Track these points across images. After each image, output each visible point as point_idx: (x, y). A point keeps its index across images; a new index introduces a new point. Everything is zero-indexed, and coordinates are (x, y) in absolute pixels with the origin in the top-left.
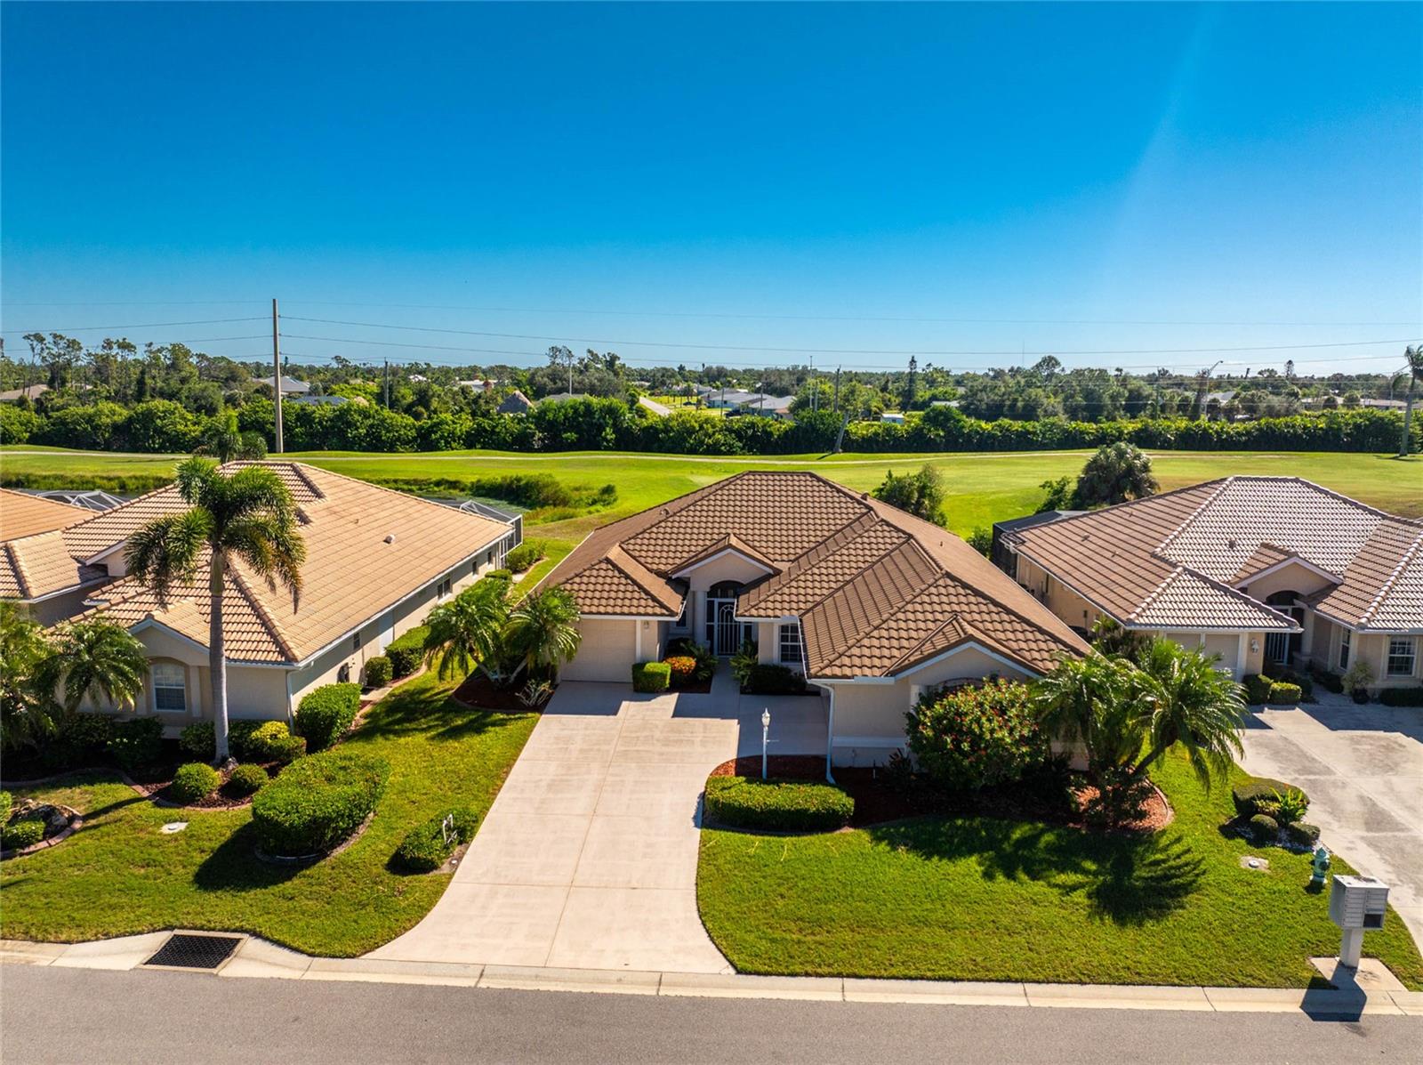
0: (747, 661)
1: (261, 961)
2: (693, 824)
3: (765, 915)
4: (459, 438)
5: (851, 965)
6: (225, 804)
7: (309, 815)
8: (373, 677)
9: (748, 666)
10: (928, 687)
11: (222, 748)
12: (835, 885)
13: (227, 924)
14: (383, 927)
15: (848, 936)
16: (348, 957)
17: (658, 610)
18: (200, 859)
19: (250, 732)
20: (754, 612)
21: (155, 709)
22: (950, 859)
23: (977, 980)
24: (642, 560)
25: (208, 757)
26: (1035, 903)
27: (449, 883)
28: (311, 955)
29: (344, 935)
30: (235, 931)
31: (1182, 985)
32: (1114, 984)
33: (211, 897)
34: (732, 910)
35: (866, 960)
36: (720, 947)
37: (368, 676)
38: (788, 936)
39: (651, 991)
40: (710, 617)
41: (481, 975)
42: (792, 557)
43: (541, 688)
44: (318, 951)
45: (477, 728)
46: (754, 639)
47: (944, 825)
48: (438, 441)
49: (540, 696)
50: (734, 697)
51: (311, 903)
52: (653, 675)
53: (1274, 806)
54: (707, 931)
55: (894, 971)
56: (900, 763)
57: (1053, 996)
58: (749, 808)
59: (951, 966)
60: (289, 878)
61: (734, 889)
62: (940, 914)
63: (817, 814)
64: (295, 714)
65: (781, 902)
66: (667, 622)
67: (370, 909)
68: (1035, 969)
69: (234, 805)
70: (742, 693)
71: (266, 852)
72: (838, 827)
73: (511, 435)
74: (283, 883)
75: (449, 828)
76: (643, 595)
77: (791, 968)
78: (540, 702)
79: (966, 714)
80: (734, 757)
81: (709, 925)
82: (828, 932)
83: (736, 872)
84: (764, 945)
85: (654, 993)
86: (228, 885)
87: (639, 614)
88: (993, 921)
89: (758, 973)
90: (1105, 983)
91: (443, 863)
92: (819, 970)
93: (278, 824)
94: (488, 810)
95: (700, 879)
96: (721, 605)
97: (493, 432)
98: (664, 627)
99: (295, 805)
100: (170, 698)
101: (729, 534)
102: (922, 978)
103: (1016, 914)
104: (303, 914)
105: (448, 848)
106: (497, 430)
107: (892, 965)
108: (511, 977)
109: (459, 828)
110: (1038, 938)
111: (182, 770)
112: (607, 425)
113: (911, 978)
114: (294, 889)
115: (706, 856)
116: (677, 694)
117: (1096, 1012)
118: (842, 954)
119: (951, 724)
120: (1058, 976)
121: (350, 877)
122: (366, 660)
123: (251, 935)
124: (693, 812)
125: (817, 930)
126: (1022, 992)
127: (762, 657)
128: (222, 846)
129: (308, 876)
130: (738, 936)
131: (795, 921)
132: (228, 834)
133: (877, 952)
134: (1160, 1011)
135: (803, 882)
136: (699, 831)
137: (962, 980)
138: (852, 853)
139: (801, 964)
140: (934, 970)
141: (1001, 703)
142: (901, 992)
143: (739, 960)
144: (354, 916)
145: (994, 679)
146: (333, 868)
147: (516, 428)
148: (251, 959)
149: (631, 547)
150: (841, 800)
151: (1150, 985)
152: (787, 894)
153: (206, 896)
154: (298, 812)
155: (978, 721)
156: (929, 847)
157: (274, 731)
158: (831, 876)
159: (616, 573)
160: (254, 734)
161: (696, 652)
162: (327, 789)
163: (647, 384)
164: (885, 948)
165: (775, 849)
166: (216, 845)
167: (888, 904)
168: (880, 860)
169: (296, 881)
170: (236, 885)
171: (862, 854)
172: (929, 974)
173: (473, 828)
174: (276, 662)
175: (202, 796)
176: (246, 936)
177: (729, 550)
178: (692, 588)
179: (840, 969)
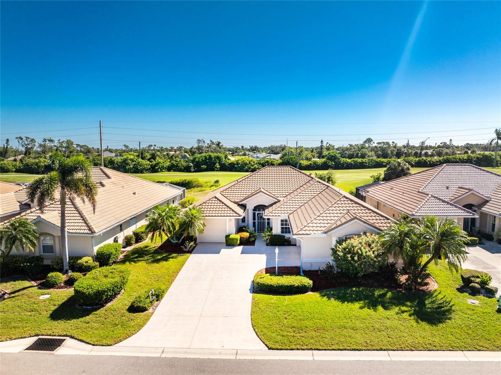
0: (269, 234)
1: (73, 348)
2: (249, 292)
3: (279, 326)
4: (165, 168)
5: (316, 345)
6: (66, 288)
7: (96, 290)
8: (128, 242)
10: (339, 238)
11: (66, 267)
12: (307, 314)
13: (60, 333)
14: (123, 333)
15: (313, 333)
16: (108, 345)
17: (235, 215)
18: (53, 308)
19: (77, 260)
20: (270, 214)
21: (42, 253)
22: (352, 302)
23: (368, 350)
24: (229, 198)
25: (61, 270)
26: (388, 319)
27: (151, 316)
28: (93, 345)
29: (107, 337)
30: (64, 336)
31: (454, 351)
32: (425, 350)
34: (266, 324)
35: (322, 343)
36: (261, 339)
37: (126, 242)
38: (289, 334)
39: (233, 357)
40: (254, 219)
41: (163, 352)
42: (284, 196)
43: (191, 244)
44: (96, 343)
45: (166, 259)
46: (271, 226)
47: (348, 290)
48: (158, 169)
49: (190, 247)
50: (265, 247)
51: (96, 324)
52: (233, 239)
53: (478, 280)
54: (256, 333)
55: (333, 347)
56: (330, 267)
57: (401, 356)
58: (271, 285)
59: (357, 344)
60: (88, 315)
61: (266, 316)
62: (350, 324)
63: (298, 287)
64: (96, 254)
65: (285, 321)
66: (238, 219)
67: (119, 326)
68: (392, 345)
69: (70, 288)
70: (267, 245)
71: (80, 305)
72: (306, 292)
73: (183, 167)
74: (85, 317)
75: (152, 295)
76: (229, 209)
77: (291, 347)
78: (190, 250)
79: (356, 247)
80: (265, 267)
81: (256, 330)
82: (305, 332)
83: (267, 309)
84: (279, 338)
85: (234, 358)
86: (63, 318)
87: (227, 216)
88: (372, 326)
89: (277, 349)
90: (421, 350)
91: (150, 308)
92: (302, 347)
93: (83, 293)
94: (169, 288)
95: (252, 313)
96: (258, 214)
97: (177, 166)
98: (237, 220)
99: (91, 286)
100: (48, 249)
101: (260, 188)
102: (345, 350)
103: (381, 323)
104: (92, 329)
105: (152, 303)
106: (179, 165)
107: (333, 345)
108: (175, 352)
109: (156, 295)
110: (391, 332)
111: (49, 275)
112: (217, 162)
113: (341, 350)
114: (89, 319)
115: (255, 304)
116: (241, 247)
117: (419, 362)
118: (312, 341)
119: (349, 251)
120: (402, 348)
121: (112, 314)
122: (125, 236)
123: (70, 338)
124: (249, 288)
125: (301, 331)
126: (388, 355)
127: (274, 232)
128: (63, 303)
129: (96, 314)
130: (268, 334)
131: (291, 328)
132: (66, 299)
133: (326, 340)
134: (447, 361)
135: (294, 313)
136: (251, 294)
137: (362, 350)
138: (313, 301)
139: (295, 345)
140: (350, 346)
141: (369, 242)
142: (337, 355)
143: (269, 344)
144: (112, 329)
145: (365, 233)
146: (106, 311)
147: (185, 164)
148: (69, 347)
149: (224, 193)
150: (308, 282)
151: (440, 350)
152: (287, 318)
153: (54, 322)
154: (92, 288)
155: (360, 249)
156: (343, 299)
157: (87, 260)
158: (305, 310)
159: (219, 202)
160: (79, 261)
161: (249, 231)
162: (104, 280)
163: (231, 152)
164: (329, 338)
165: (282, 300)
166: (60, 303)
167: (329, 321)
168: (324, 304)
169: (91, 316)
170: (66, 318)
171: (317, 302)
172: (348, 348)
173: (162, 295)
174: (87, 233)
175: (57, 285)
176: (68, 338)
177: (261, 193)
178: (247, 208)
179: (311, 347)
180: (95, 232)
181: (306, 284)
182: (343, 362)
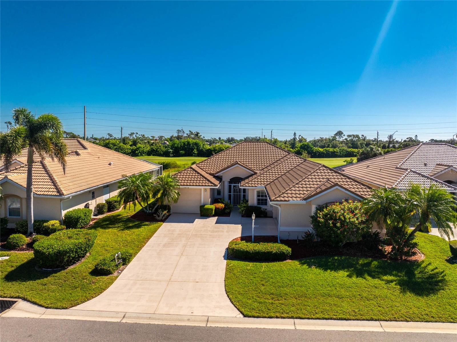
0: (245, 205)
1: (23, 310)
2: (223, 259)
3: (256, 292)
4: (145, 152)
5: (297, 313)
6: (28, 250)
7: (57, 250)
8: (100, 210)
9: (245, 207)
10: (319, 205)
12: (286, 281)
13: (13, 294)
14: (82, 296)
15: (294, 301)
16: (63, 308)
17: (210, 184)
18: (10, 269)
19: (43, 223)
20: (247, 185)
21: (8, 216)
22: (335, 271)
23: (358, 320)
24: (204, 170)
26: (376, 288)
27: (116, 279)
28: (47, 308)
29: (64, 299)
30: (16, 298)
32: (422, 321)
33: (9, 284)
34: (241, 291)
35: (304, 311)
36: (236, 305)
37: (98, 210)
38: (267, 301)
39: (203, 325)
40: (230, 191)
41: (124, 317)
42: (261, 169)
43: (164, 213)
44: (50, 306)
46: (247, 199)
48: (138, 153)
49: (164, 216)
50: (240, 218)
52: (208, 209)
54: (230, 299)
55: (318, 316)
56: (308, 235)
57: (395, 327)
58: (247, 252)
59: (344, 313)
60: (47, 277)
61: (242, 282)
62: (335, 292)
63: (276, 254)
65: (263, 287)
67: (79, 289)
68: (384, 315)
70: (242, 217)
71: (40, 267)
72: (285, 260)
73: (163, 152)
74: (43, 279)
76: (204, 179)
77: (269, 314)
78: (163, 219)
79: (338, 213)
80: (240, 236)
82: (285, 299)
83: (242, 276)
84: (256, 305)
85: (205, 325)
86: (19, 279)
87: (203, 186)
88: (359, 295)
89: (254, 317)
90: (418, 321)
91: (115, 272)
92: (282, 315)
94: (137, 253)
95: (226, 279)
96: (234, 186)
97: (157, 151)
98: (212, 190)
99: (51, 246)
100: (14, 212)
101: (237, 161)
102: (331, 319)
103: (369, 292)
104: (48, 291)
107: (317, 313)
108: (138, 318)
110: (381, 302)
111: (11, 236)
112: (195, 148)
113: (326, 319)
114: (47, 281)
115: (229, 270)
116: (217, 217)
117: (417, 334)
118: (293, 308)
119: (332, 217)
120: (395, 318)
121: (73, 276)
122: (97, 204)
123: (22, 300)
124: (223, 254)
125: (280, 298)
126: (380, 325)
127: (250, 203)
128: (21, 265)
130: (244, 301)
131: (269, 295)
132: (26, 260)
133: (309, 308)
135: (272, 280)
136: (226, 261)
137: (350, 320)
138: (292, 269)
139: (274, 312)
140: (336, 315)
142: (322, 325)
143: (245, 311)
144: (70, 292)
145: (347, 200)
146: (67, 273)
147: (164, 149)
149: (200, 166)
150: (286, 249)
151: (439, 322)
152: (265, 284)
153: (7, 284)
158: (284, 277)
159: (194, 172)
160: (45, 224)
161: (224, 203)
162: (68, 241)
163: (209, 143)
164: (312, 306)
165: (259, 267)
166: (19, 264)
167: (311, 288)
168: (305, 271)
169: (49, 278)
170: (22, 280)
171: (297, 269)
172: (334, 317)
174: (55, 195)
176: (20, 300)
177: (237, 165)
178: (223, 180)
179: (292, 315)
180: (63, 194)
181: (285, 251)
182: (330, 332)
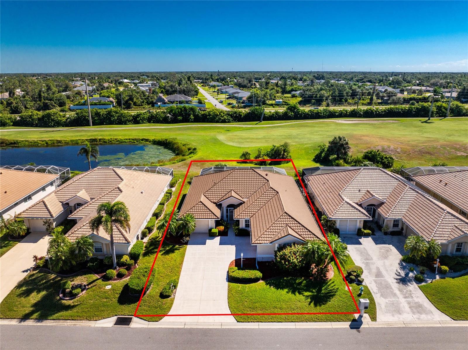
0: (237, 227)
1: (138, 323)
2: (226, 280)
3: (243, 307)
5: (260, 319)
6: (119, 279)
9: (237, 229)
11: (115, 265)
12: (258, 298)
13: (128, 314)
16: (157, 321)
17: (215, 217)
18: (117, 296)
22: (282, 289)
23: (286, 322)
24: (209, 199)
25: (112, 268)
27: (174, 300)
30: (130, 315)
31: (327, 322)
32: (313, 322)
33: (123, 307)
34: (236, 306)
35: (263, 318)
36: (234, 316)
37: (143, 235)
38: (247, 312)
39: (220, 327)
40: (227, 212)
41: (185, 325)
42: (248, 197)
43: (187, 239)
44: (150, 320)
45: (172, 251)
47: (282, 279)
48: (139, 121)
50: (234, 237)
51: (145, 307)
52: (214, 232)
53: (355, 274)
57: (301, 325)
58: (238, 278)
61: (236, 300)
63: (254, 279)
64: (130, 253)
65: (246, 303)
66: (217, 220)
67: (158, 308)
68: (298, 319)
69: (121, 280)
70: (236, 236)
72: (259, 281)
74: (138, 302)
75: (172, 286)
77: (248, 320)
78: (187, 242)
79: (287, 255)
80: (235, 259)
81: (231, 310)
82: (256, 311)
83: (236, 295)
86: (126, 303)
87: (210, 218)
89: (241, 322)
90: (311, 322)
91: (172, 295)
92: (254, 321)
94: (179, 278)
95: (229, 298)
96: (230, 209)
101: (231, 190)
102: (275, 322)
103: (295, 305)
104: (144, 311)
105: (172, 291)
107: (269, 319)
108: (191, 325)
109: (174, 286)
110: (299, 311)
112: (191, 114)
114: (140, 303)
115: (230, 290)
116: (220, 237)
118: (259, 316)
119: (284, 257)
120: (302, 320)
121: (152, 299)
123: (135, 317)
124: (226, 277)
125: (254, 310)
126: (295, 325)
127: (241, 226)
128: (121, 292)
129: (143, 300)
130: (237, 312)
131: (249, 308)
132: (122, 289)
134: (321, 328)
135: (251, 298)
136: (227, 283)
137: (283, 322)
138: (261, 288)
139: (250, 319)
140: (277, 320)
141: (295, 251)
143: (237, 319)
144: (155, 311)
145: (294, 244)
146: (147, 297)
147: (163, 115)
148: (136, 322)
150: (259, 274)
151: (320, 322)
152: (247, 301)
154: (139, 286)
155: (290, 257)
156: (278, 286)
157: (126, 259)
158: (257, 296)
159: (203, 206)
160: (121, 260)
161: (224, 224)
165: (244, 288)
167: (269, 303)
168: (267, 290)
170: (128, 303)
171: (263, 289)
173: (177, 284)
174: (125, 243)
175: (113, 278)
176: (133, 317)
177: (232, 197)
178: (222, 206)
180: (130, 242)
